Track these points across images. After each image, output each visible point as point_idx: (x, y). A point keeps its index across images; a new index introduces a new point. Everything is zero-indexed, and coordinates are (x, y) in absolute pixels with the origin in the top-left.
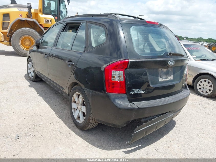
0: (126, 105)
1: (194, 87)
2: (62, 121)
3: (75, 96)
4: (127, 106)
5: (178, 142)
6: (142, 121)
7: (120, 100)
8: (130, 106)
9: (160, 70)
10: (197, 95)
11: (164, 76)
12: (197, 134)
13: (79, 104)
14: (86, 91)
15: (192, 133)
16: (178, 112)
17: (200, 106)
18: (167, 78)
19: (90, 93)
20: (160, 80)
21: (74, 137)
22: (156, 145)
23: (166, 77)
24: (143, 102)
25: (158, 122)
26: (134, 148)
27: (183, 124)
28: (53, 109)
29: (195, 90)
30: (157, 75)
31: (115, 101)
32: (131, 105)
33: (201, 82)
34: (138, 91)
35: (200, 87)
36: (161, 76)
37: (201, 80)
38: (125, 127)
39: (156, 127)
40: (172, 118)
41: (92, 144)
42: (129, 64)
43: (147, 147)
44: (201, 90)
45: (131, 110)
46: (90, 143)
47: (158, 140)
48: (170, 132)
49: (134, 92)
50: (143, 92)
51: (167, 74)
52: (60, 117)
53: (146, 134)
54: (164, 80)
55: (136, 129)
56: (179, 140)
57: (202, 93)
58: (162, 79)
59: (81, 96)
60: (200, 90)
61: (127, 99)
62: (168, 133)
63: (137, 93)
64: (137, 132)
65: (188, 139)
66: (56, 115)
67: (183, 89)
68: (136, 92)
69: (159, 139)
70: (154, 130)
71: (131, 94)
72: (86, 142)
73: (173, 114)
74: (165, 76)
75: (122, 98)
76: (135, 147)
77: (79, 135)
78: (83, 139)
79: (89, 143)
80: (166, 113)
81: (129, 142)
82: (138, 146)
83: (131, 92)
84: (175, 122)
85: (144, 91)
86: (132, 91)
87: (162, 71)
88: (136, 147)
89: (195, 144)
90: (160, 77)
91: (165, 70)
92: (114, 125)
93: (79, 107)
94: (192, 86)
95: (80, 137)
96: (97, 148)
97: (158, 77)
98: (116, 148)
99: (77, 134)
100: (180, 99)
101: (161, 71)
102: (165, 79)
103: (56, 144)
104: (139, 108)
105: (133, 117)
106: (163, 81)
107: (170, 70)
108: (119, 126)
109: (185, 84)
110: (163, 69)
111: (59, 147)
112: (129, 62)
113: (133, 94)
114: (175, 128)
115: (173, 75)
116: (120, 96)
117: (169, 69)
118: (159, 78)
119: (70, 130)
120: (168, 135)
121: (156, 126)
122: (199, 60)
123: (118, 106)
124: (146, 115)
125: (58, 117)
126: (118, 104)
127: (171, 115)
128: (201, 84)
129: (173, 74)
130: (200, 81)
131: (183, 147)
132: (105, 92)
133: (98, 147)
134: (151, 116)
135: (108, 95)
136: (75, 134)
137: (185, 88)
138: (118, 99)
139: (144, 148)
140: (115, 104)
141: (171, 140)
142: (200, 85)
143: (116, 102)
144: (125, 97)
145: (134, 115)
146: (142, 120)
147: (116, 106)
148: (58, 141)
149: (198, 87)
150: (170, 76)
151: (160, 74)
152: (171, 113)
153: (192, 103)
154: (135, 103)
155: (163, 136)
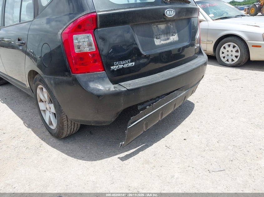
0: (107, 89)
1: (216, 57)
2: (32, 131)
3: (38, 91)
4: (109, 89)
5: (198, 130)
6: (139, 109)
7: (96, 82)
8: (114, 90)
9: (154, 27)
10: (221, 66)
11: (162, 36)
12: (224, 115)
13: (47, 103)
14: (46, 80)
15: (217, 115)
16: (193, 89)
17: (226, 79)
18: (168, 39)
19: (52, 82)
20: (157, 42)
21: (46, 151)
22: (167, 140)
23: (166, 38)
24: (135, 81)
25: (162, 106)
26: (134, 150)
27: (205, 105)
28: (20, 117)
29: (218, 60)
30: (151, 36)
31: (88, 86)
32: (115, 88)
33: (224, 48)
34: (124, 65)
35: (223, 55)
36: (158, 37)
37: (224, 46)
38: (114, 122)
39: (162, 115)
40: (185, 98)
41: (72, 157)
42: (98, 20)
43: (154, 144)
44: (226, 59)
45: (117, 95)
46: (70, 156)
47: (170, 133)
48: (186, 119)
49: (117, 66)
50: (132, 64)
51: (167, 32)
52: (29, 126)
53: (147, 127)
54: (163, 42)
55: (130, 121)
56: (200, 127)
57: (227, 62)
58: (160, 42)
59: (44, 90)
60: (224, 58)
61: (108, 80)
62: (184, 120)
63: (123, 67)
64: (131, 126)
65: (211, 124)
66: (25, 124)
67: (196, 55)
68: (121, 66)
69: (172, 131)
70: (160, 119)
71: (113, 70)
72: (64, 154)
73: (185, 92)
74: (164, 36)
75: (100, 79)
76: (136, 149)
77: (54, 147)
78: (60, 151)
79: (68, 155)
80: (174, 91)
81: (123, 143)
82: (140, 146)
83: (112, 67)
84: (194, 104)
85: (134, 63)
86: (113, 65)
87: (158, 29)
88: (138, 148)
89: (222, 128)
90: (157, 39)
91: (162, 26)
92: (97, 122)
93: (48, 106)
94: (213, 56)
95: (57, 149)
96: (79, 160)
97: (153, 38)
98: (109, 156)
99: (52, 146)
100: (192, 68)
101: (156, 28)
102: (166, 40)
103: (17, 167)
104: (128, 90)
105: (123, 105)
106: (163, 44)
107: (172, 26)
108: (104, 122)
109: (198, 47)
110: (159, 26)
111: (21, 169)
112: (98, 17)
113: (115, 69)
114: (193, 112)
115: (177, 34)
116: (95, 76)
117: (169, 25)
118: (155, 40)
119: (42, 142)
120: (184, 123)
121: (161, 112)
122: (218, 19)
123: (95, 92)
124: (143, 99)
125: (27, 127)
126: (93, 89)
127: (182, 94)
128: (225, 51)
129: (176, 32)
130: (222, 47)
131: (206, 136)
132: (70, 74)
133: (82, 158)
134: (151, 100)
135: (76, 78)
136: (48, 145)
137: (199, 53)
138: (93, 81)
139: (150, 147)
140: (89, 90)
141: (188, 129)
142: (223, 53)
143: (90, 87)
144: (104, 77)
145: (122, 101)
146: (139, 107)
147: (92, 94)
148: (21, 162)
149: (221, 55)
150: (173, 35)
151: (155, 34)
152: (182, 90)
153: (215, 76)
154: (122, 84)
155: (177, 126)
